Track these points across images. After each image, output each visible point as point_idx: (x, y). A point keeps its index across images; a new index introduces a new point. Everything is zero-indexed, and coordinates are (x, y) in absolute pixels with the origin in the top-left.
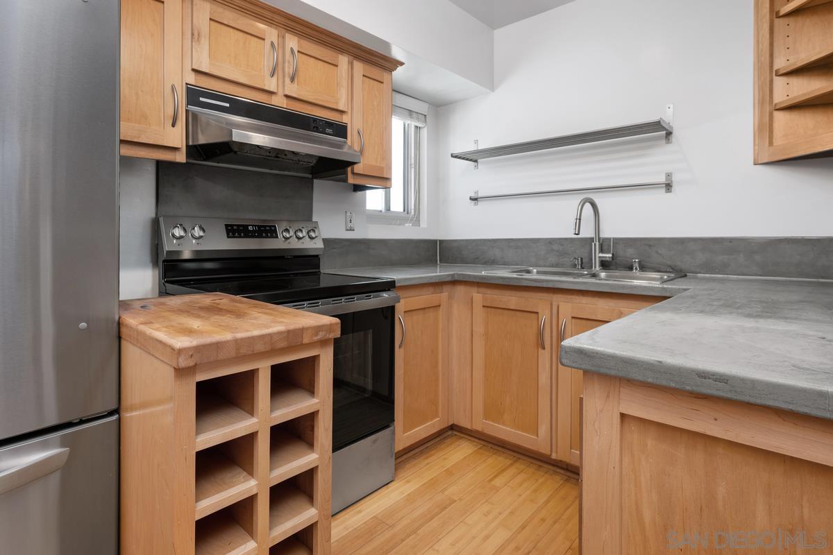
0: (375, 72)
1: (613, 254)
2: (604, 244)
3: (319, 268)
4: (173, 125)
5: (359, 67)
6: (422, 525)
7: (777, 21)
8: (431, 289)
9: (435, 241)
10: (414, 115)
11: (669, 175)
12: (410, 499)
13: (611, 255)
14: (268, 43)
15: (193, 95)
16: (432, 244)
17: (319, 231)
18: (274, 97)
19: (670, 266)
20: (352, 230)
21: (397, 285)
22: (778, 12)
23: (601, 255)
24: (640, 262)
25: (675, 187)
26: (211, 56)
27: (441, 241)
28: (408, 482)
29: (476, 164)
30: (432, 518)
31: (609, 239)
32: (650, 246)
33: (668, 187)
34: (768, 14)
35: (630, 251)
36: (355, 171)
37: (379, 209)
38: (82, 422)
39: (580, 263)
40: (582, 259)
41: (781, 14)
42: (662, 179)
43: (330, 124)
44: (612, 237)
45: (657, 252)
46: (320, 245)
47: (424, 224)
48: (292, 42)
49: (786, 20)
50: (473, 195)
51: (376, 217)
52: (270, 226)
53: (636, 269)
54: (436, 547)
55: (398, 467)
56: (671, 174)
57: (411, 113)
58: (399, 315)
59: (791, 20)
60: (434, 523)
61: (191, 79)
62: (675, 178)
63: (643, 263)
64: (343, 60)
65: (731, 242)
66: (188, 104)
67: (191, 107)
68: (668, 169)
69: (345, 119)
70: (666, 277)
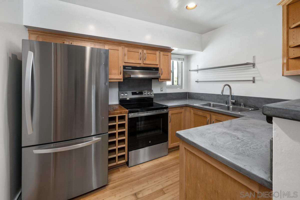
0: (166, 53)
1: (235, 101)
2: (233, 97)
3: (153, 101)
4: (120, 74)
5: (162, 53)
6: (171, 167)
7: (290, 30)
8: (179, 108)
9: (187, 93)
10: (180, 59)
11: (254, 78)
12: (171, 160)
13: (234, 101)
14: (140, 53)
15: (124, 67)
16: (186, 93)
17: (153, 92)
18: (141, 64)
19: (254, 106)
20: (162, 91)
21: (169, 107)
22: (290, 27)
23: (232, 101)
24: (244, 104)
25: (256, 81)
26: (128, 59)
27: (188, 93)
28: (171, 156)
29: (197, 72)
30: (174, 166)
31: (234, 96)
32: (248, 99)
33: (254, 82)
34: (286, 28)
35: (241, 100)
36: (161, 79)
37: (170, 85)
38: (103, 134)
39: (226, 102)
40: (226, 101)
41: (291, 28)
42: (252, 79)
43: (154, 68)
44: (235, 95)
45: (250, 101)
46: (153, 96)
47: (183, 88)
48: (145, 51)
49: (293, 30)
50: (197, 80)
51: (169, 87)
52: (141, 92)
53: (242, 106)
54: (173, 172)
55: (169, 152)
56: (255, 77)
57: (179, 59)
58: (169, 115)
59: (295, 29)
60: (174, 167)
61: (124, 64)
62: (256, 79)
63: (245, 104)
64: (158, 53)
65: (274, 100)
66: (123, 69)
67: (124, 70)
68: (254, 76)
69: (158, 66)
70: (250, 109)
